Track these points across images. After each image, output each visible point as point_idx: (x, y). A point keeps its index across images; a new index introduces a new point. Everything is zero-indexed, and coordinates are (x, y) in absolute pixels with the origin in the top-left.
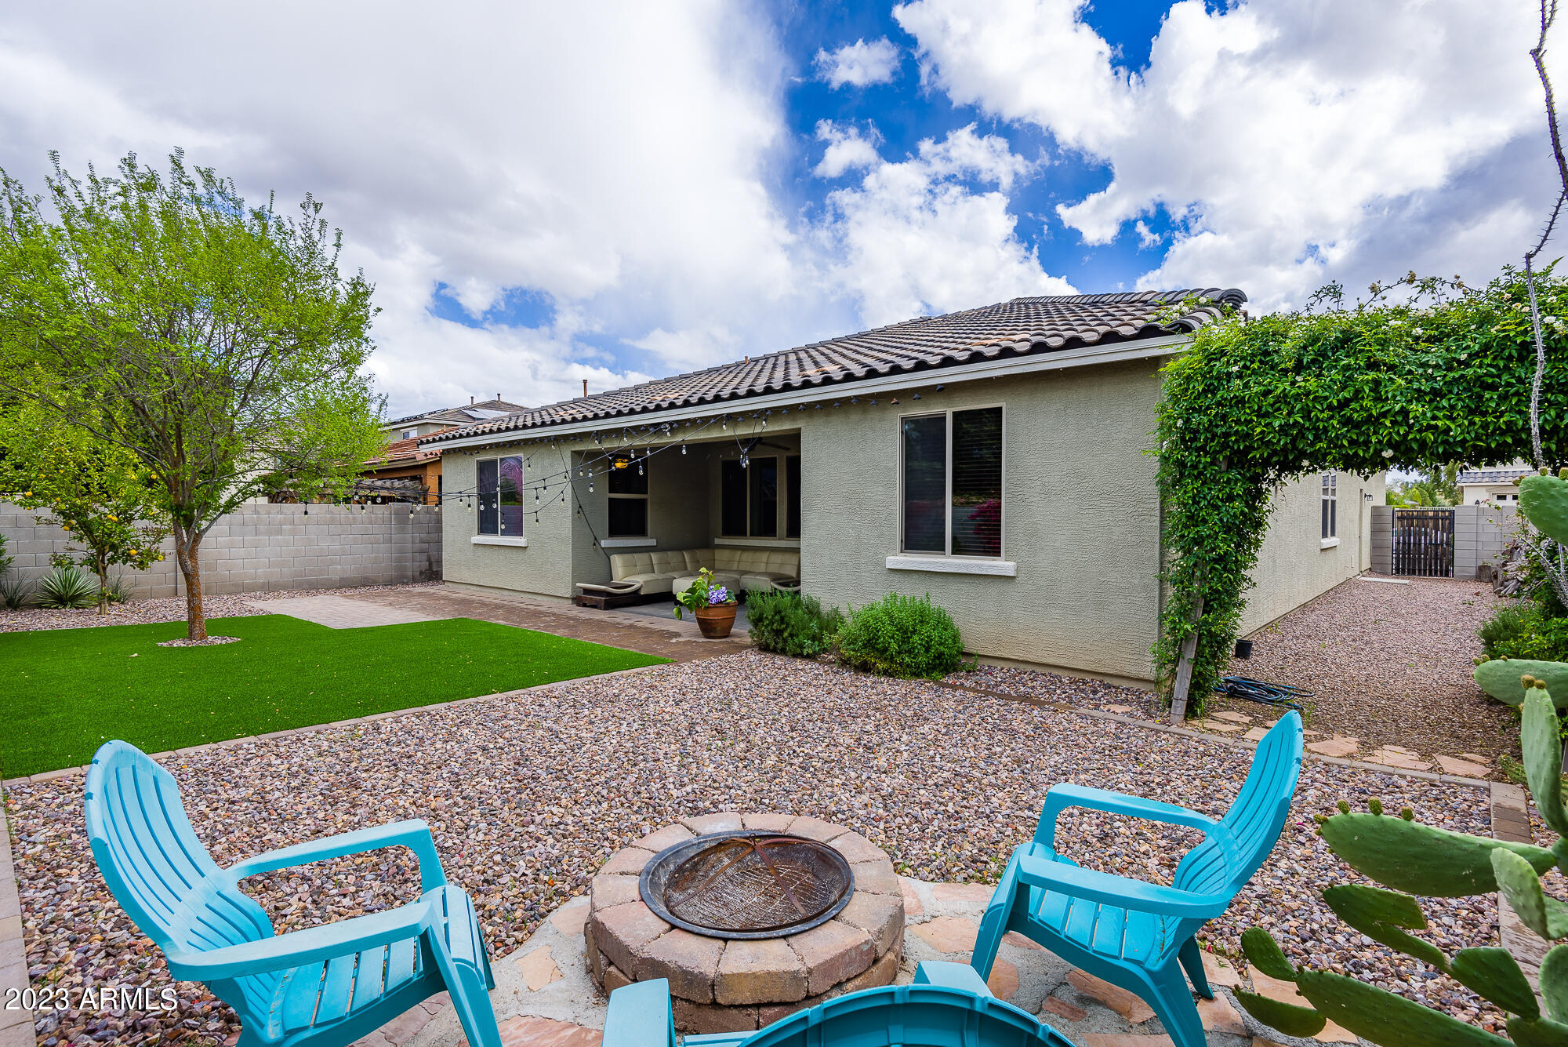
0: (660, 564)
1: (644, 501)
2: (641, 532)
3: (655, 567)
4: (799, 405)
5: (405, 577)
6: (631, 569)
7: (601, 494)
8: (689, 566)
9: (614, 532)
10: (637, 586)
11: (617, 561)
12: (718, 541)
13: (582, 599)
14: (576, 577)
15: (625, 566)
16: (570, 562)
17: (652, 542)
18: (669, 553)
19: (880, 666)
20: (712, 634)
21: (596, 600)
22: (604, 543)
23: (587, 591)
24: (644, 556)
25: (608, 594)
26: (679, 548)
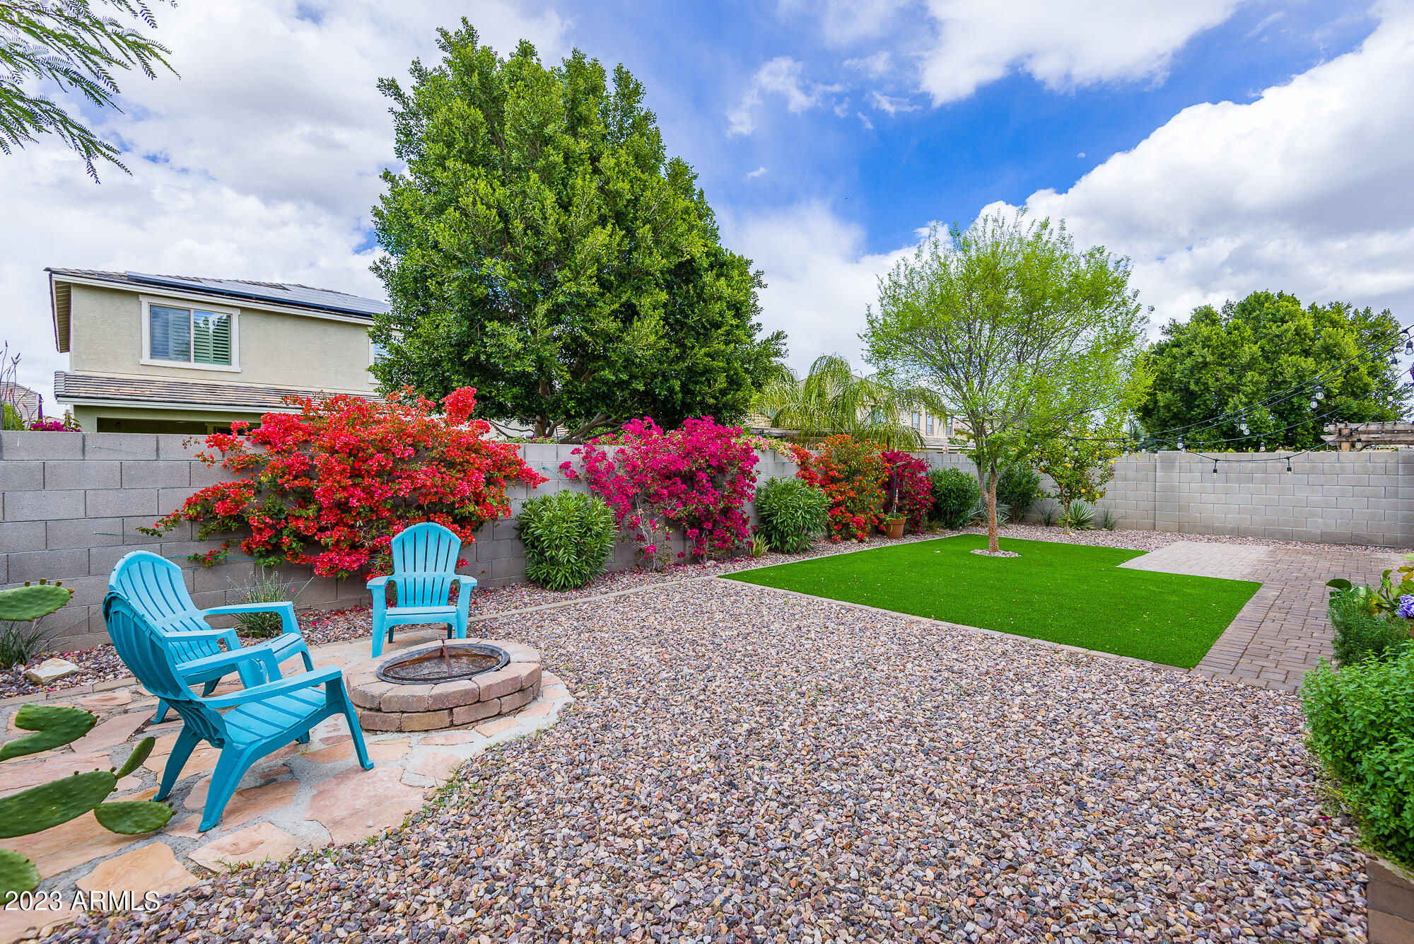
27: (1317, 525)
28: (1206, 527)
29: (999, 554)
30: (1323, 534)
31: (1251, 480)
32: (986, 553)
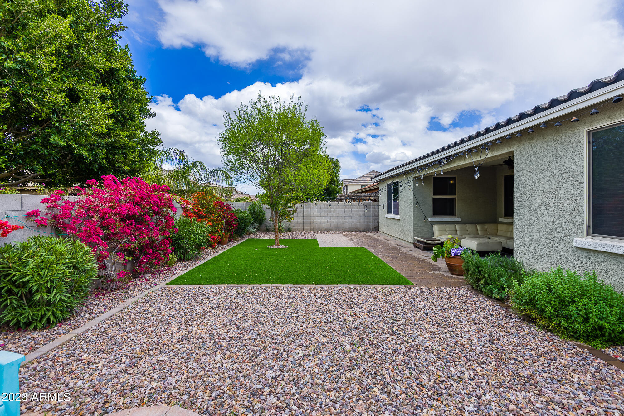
0: (461, 230)
1: (454, 199)
2: (452, 214)
3: (458, 232)
4: (506, 136)
5: (369, 229)
6: (442, 233)
7: (429, 196)
8: (480, 233)
9: (435, 214)
10: (442, 240)
11: (436, 228)
12: (501, 220)
13: (417, 245)
14: (415, 234)
15: (439, 230)
16: (412, 227)
17: (459, 219)
18: (467, 225)
19: (540, 322)
20: (454, 272)
21: (420, 246)
22: (430, 219)
23: (418, 241)
24: (453, 226)
25: (426, 243)
26: (474, 223)
27: (348, 225)
28: (318, 228)
29: (281, 247)
30: (348, 228)
31: (330, 212)
32: (276, 247)
